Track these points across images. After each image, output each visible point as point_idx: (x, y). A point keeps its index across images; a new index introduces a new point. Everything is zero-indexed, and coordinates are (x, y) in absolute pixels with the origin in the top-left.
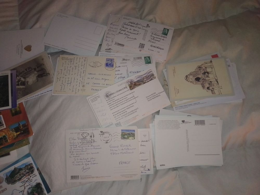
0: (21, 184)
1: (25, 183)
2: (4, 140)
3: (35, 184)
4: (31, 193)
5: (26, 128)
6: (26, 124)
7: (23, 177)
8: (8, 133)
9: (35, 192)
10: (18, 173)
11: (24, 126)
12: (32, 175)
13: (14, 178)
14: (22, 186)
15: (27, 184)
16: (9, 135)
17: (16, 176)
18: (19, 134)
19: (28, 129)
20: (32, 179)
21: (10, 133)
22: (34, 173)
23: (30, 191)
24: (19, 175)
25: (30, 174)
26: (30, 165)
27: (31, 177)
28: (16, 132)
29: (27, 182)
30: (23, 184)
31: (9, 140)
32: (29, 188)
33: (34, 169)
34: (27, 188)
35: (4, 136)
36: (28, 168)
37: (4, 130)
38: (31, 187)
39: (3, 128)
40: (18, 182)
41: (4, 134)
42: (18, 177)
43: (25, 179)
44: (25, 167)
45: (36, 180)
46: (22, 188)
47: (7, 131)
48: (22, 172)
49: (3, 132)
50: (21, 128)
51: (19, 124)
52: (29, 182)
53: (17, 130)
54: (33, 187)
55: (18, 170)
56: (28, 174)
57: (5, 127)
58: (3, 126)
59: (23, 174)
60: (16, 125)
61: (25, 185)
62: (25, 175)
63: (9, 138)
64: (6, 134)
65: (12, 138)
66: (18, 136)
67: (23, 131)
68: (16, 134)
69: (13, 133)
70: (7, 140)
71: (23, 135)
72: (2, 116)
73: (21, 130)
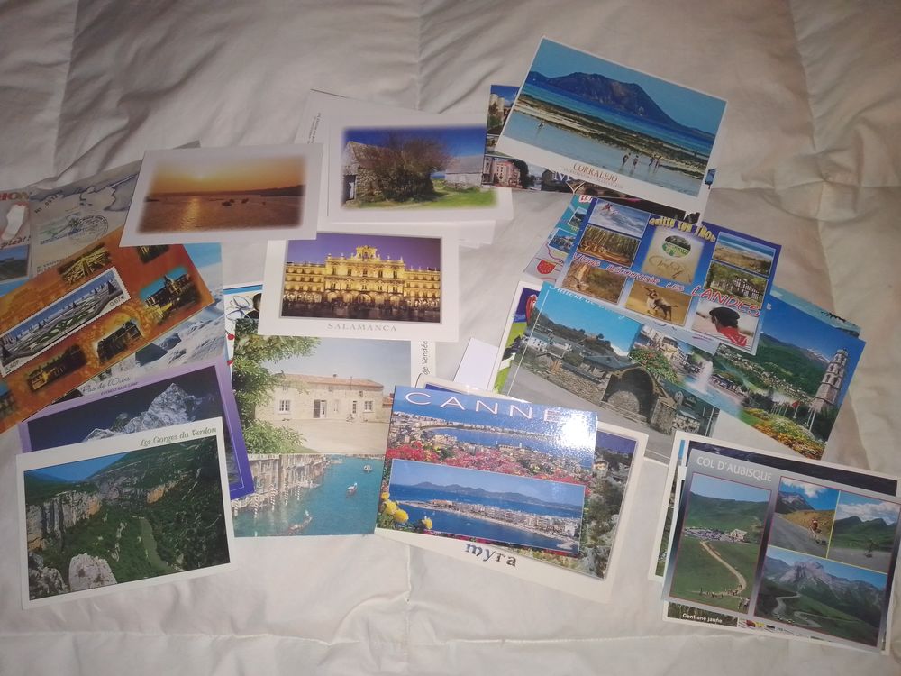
2: (129, 335)
5: (187, 286)
6: (188, 276)
8: (139, 312)
11: (182, 281)
16: (141, 318)
18: (170, 309)
19: (194, 287)
21: (142, 312)
28: (162, 304)
31: (145, 330)
35: (129, 324)
37: (125, 307)
39: (122, 301)
41: (127, 318)
47: (135, 308)
49: (124, 311)
50: (173, 289)
51: (167, 281)
53: (162, 297)
57: (127, 296)
58: (120, 296)
60: (159, 286)
63: (143, 324)
64: (132, 316)
65: (152, 325)
66: (167, 315)
67: (181, 296)
68: (160, 311)
69: (152, 308)
70: (139, 333)
71: (181, 309)
72: (113, 269)
73: (174, 296)
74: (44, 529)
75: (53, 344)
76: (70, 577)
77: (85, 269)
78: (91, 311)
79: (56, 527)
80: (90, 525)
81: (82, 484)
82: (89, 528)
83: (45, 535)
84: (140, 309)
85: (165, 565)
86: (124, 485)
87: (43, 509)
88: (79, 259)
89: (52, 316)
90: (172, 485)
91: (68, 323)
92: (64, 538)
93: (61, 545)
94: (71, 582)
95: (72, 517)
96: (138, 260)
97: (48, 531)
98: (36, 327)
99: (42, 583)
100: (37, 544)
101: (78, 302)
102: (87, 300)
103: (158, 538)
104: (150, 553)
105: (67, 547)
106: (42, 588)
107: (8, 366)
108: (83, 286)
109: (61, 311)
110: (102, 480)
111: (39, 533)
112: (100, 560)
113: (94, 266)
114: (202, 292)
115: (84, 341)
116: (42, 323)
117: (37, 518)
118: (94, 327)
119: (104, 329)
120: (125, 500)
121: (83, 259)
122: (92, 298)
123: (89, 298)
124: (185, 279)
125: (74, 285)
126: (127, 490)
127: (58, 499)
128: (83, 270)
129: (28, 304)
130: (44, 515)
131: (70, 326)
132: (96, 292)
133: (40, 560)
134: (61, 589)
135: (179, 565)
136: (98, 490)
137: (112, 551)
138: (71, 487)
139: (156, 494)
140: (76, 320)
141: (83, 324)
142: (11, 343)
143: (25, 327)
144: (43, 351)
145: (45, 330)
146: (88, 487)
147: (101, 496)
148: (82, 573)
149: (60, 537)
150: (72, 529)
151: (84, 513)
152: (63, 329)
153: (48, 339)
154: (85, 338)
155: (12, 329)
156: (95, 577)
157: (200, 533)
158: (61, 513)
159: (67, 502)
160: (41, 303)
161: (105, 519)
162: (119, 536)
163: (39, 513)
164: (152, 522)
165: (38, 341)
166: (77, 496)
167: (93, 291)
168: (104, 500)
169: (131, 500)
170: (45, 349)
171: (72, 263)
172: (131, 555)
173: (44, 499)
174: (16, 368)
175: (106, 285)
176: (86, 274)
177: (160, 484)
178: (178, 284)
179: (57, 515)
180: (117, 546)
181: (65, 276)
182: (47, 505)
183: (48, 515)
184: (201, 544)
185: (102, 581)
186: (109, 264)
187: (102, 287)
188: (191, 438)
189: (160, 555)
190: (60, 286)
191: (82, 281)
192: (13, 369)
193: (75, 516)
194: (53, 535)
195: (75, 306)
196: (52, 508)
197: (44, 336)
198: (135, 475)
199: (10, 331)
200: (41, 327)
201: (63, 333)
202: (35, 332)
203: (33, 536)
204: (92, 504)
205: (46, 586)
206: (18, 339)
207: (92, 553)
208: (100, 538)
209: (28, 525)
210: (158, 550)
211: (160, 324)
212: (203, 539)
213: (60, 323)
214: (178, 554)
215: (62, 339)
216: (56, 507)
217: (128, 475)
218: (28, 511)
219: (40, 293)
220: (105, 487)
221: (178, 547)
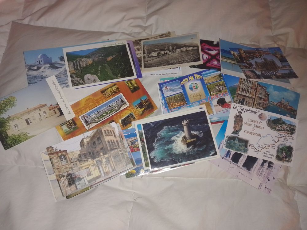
0: (277, 135)
1: (281, 137)
2: (131, 118)
3: (288, 146)
4: (281, 149)
5: (148, 103)
6: (148, 99)
7: (282, 131)
8: (133, 110)
9: (285, 151)
10: (281, 124)
11: (146, 101)
12: (291, 136)
13: (275, 125)
14: (277, 137)
15: (282, 139)
16: (135, 113)
17: (277, 125)
18: (144, 110)
19: (151, 103)
20: (288, 139)
21: (135, 110)
22: (292, 136)
23: (281, 147)
24: (281, 127)
25: (289, 133)
26: (293, 126)
27: (288, 136)
28: (141, 108)
29: (283, 137)
30: (279, 137)
31: (137, 117)
32: (282, 144)
33: (295, 133)
34: (280, 143)
35: (130, 114)
36: (290, 127)
37: (128, 108)
38: (284, 145)
39: (127, 106)
40: (276, 131)
41: (130, 112)
42: (278, 128)
43: (283, 133)
44: (289, 124)
45: (291, 143)
46: (276, 139)
47: (132, 109)
48: (284, 126)
49: (127, 110)
50: (144, 103)
51: (141, 100)
52: (284, 139)
53: (141, 106)
54: (285, 146)
55: (282, 122)
56: (287, 132)
57: (128, 105)
58: (126, 104)
59: (284, 128)
60: (139, 102)
61: (280, 139)
62: (284, 130)
63: (136, 115)
64: (131, 111)
65: (139, 115)
66: (143, 112)
67: (147, 106)
68: (141, 110)
69: (137, 109)
70: (135, 117)
71: (148, 110)
72: (121, 94)
73: (144, 106)
74: (74, 68)
75: (104, 119)
76: (85, 80)
77: (111, 92)
78: (116, 108)
79: (78, 67)
80: (89, 66)
81: (85, 56)
82: (90, 67)
83: (75, 69)
84: (133, 109)
85: (115, 77)
86: (99, 56)
87: (73, 63)
88: (108, 89)
89: (102, 109)
90: (114, 56)
91: (109, 112)
92: (81, 70)
93: (81, 72)
94: (86, 82)
95: (84, 65)
96: (130, 91)
97: (76, 68)
98: (97, 113)
99: (76, 82)
100: (73, 72)
101: (111, 105)
102: (114, 104)
103: (112, 70)
104: (110, 73)
105: (83, 72)
106: (76, 83)
107: (88, 126)
108: (111, 99)
109: (105, 107)
110: (92, 55)
111: (73, 69)
112: (94, 76)
113: (114, 92)
114: (153, 105)
115: (116, 119)
116: (98, 111)
117: (72, 65)
118: (119, 114)
119: (122, 115)
120: (100, 60)
121: (109, 89)
122: (116, 104)
123: (115, 104)
124: (147, 100)
125: (108, 99)
126: (100, 58)
127: (78, 60)
128: (110, 93)
129: (92, 104)
130: (74, 64)
131: (109, 113)
132: (117, 102)
133: (74, 76)
134: (82, 83)
135: (119, 77)
136: (91, 58)
137: (98, 73)
138: (82, 57)
139: (110, 58)
140: (111, 111)
141: (114, 113)
142: (88, 118)
143: (92, 112)
144: (101, 121)
145: (100, 114)
146: (88, 57)
147: (92, 59)
148: (89, 79)
149: (80, 70)
150: (84, 68)
151: (87, 63)
152: (107, 114)
153: (102, 117)
154: (116, 118)
155: (87, 113)
156: (93, 80)
157: (124, 69)
158: (80, 64)
159: (81, 61)
160: (97, 104)
161: (94, 65)
162: (99, 69)
163: (72, 64)
164: (109, 66)
165: (98, 118)
166: (84, 59)
167: (116, 101)
168: (93, 60)
169: (102, 60)
170: (102, 121)
171: (106, 90)
172: (104, 74)
173: (73, 60)
174: (92, 127)
175: (120, 100)
176: (112, 95)
177: (110, 56)
178: (145, 101)
179: (78, 64)
180: (99, 72)
181: (104, 95)
182: (75, 61)
183: (75, 64)
184: (125, 71)
185: (96, 81)
186: (120, 92)
187: (119, 100)
188: (118, 45)
189: (113, 74)
190: (103, 98)
191: (111, 97)
192: (91, 127)
193: (84, 64)
194: (78, 69)
195: (110, 106)
196: (76, 62)
197: (100, 116)
198: (102, 54)
199: (86, 113)
200: (98, 113)
201: (107, 116)
202: (97, 114)
203: (71, 70)
204: (90, 61)
205: (77, 83)
206: (90, 117)
207: (91, 74)
208: (93, 70)
209: (69, 67)
210: (112, 73)
211: (141, 115)
212: (126, 70)
213: (105, 112)
214: (119, 74)
215: (108, 118)
216: (78, 62)
217: (100, 54)
218: (68, 63)
219: (96, 100)
220: (93, 57)
221: (118, 72)
